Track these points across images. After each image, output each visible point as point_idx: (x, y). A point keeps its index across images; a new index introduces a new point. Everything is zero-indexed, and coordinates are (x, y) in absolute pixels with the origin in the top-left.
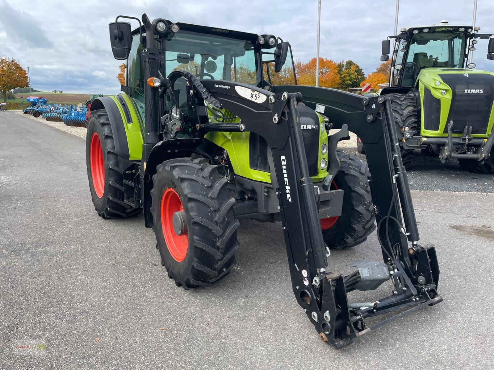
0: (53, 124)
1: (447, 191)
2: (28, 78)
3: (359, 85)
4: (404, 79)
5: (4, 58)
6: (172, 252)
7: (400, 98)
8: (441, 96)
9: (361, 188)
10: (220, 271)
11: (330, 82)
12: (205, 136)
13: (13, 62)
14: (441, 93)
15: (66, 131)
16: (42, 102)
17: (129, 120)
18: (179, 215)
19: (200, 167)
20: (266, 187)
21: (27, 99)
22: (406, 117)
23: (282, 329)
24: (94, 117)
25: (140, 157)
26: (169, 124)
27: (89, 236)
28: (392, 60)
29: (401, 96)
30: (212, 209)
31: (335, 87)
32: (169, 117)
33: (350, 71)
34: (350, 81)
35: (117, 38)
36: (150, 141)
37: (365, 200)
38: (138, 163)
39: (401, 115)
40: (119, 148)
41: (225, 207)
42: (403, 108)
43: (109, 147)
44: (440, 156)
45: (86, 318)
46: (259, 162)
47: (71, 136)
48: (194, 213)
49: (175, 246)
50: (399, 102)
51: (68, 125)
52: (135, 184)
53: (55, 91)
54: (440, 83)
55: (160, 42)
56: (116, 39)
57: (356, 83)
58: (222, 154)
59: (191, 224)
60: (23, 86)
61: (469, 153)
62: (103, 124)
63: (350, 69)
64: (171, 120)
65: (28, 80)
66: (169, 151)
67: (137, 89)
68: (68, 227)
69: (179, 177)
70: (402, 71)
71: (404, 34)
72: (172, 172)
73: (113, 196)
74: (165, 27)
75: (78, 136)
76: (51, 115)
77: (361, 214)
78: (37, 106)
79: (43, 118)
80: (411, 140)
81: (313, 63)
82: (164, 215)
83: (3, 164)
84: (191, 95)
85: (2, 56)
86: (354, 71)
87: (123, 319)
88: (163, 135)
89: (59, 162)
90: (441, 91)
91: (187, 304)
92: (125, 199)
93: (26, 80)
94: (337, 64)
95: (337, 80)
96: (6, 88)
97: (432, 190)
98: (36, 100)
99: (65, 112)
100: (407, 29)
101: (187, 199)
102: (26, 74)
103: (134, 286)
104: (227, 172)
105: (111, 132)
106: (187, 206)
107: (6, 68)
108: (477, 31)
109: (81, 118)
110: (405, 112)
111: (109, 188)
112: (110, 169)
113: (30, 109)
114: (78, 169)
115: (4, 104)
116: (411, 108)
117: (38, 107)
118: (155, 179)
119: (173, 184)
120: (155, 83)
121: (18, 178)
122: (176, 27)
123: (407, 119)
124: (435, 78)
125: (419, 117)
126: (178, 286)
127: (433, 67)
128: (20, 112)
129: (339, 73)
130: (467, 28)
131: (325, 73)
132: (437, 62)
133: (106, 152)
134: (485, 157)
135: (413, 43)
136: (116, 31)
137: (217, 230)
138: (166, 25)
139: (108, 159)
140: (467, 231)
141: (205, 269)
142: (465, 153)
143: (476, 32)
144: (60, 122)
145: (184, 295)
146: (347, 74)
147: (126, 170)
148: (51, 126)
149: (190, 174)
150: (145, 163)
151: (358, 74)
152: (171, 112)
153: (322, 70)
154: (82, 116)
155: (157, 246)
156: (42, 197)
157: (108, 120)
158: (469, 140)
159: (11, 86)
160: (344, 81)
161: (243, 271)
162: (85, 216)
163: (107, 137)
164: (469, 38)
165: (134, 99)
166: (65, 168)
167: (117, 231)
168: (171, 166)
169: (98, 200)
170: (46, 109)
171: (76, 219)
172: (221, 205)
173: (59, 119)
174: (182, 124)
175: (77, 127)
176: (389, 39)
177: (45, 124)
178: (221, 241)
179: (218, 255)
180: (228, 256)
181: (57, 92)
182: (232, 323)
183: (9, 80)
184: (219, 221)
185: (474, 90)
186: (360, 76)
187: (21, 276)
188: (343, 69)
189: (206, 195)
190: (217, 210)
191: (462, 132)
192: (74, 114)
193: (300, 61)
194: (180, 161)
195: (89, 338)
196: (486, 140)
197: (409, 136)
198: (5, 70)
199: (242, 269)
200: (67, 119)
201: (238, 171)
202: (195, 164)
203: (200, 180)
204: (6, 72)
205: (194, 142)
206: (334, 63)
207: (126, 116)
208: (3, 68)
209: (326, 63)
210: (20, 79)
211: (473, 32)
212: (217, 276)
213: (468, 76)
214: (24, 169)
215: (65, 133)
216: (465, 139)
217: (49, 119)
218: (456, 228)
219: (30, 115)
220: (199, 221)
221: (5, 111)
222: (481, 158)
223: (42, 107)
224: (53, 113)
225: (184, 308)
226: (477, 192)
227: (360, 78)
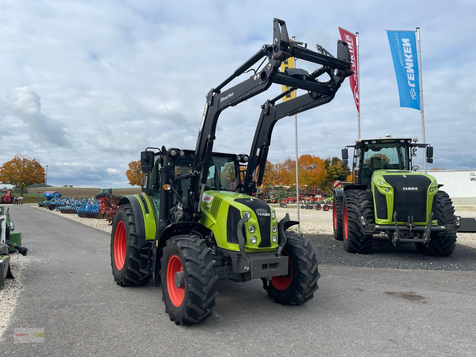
0: (67, 216)
1: (396, 269)
2: (46, 175)
3: (346, 178)
4: (363, 178)
5: (26, 158)
6: (173, 302)
7: (357, 193)
8: (385, 192)
9: (305, 257)
10: (205, 311)
11: (319, 176)
12: (199, 222)
13: (33, 161)
14: (386, 190)
15: (80, 222)
16: (57, 196)
17: (147, 212)
18: (180, 274)
19: (194, 240)
20: (237, 254)
21: (44, 193)
22: (363, 208)
23: (243, 346)
24: (121, 210)
25: (153, 237)
26: (176, 213)
27: (112, 297)
28: (353, 163)
29: (359, 191)
30: (200, 266)
31: (324, 180)
32: (175, 209)
33: (337, 166)
34: (337, 175)
35: (146, 161)
36: (162, 225)
37: (308, 266)
38: (151, 242)
39: (359, 207)
40: (139, 231)
41: (209, 266)
42: (360, 201)
43: (131, 231)
44: (392, 241)
45: (117, 340)
46: (233, 238)
47: (85, 226)
48: (189, 269)
49: (176, 297)
50: (357, 197)
51: (81, 217)
52: (149, 256)
53: (66, 186)
54: (384, 182)
55: (172, 162)
56: (144, 161)
57: (343, 177)
58: (210, 234)
59: (187, 276)
60: (40, 182)
61: (416, 238)
62: (128, 215)
63: (336, 165)
64: (176, 211)
65: (45, 177)
66: (175, 231)
67: (153, 190)
68: (96, 292)
69: (181, 246)
70: (360, 171)
71: (358, 144)
72: (177, 244)
73: (131, 266)
74: (175, 153)
75: (91, 226)
76: (66, 208)
77: (306, 276)
78: (52, 199)
79: (57, 210)
80: (367, 227)
81: (302, 160)
82: (169, 276)
83: (33, 249)
84: (191, 195)
85: (25, 156)
86: (340, 167)
87: (141, 340)
88: (171, 221)
89: (79, 247)
90: (385, 188)
91: (183, 334)
92: (140, 269)
93: (44, 177)
94: (324, 161)
95: (325, 175)
96: (24, 184)
97: (383, 268)
98: (52, 194)
99: (79, 206)
100: (360, 141)
101: (185, 260)
102: (44, 171)
103: (147, 325)
104: (213, 246)
105: (134, 220)
106: (185, 264)
107: (27, 166)
108: (416, 141)
109: (94, 211)
110: (362, 205)
111: (129, 261)
112: (131, 246)
113: (46, 202)
114: (95, 253)
115: (21, 198)
116: (367, 201)
117: (53, 201)
118: (164, 250)
119: (177, 251)
120: (168, 187)
121: (49, 259)
122: (183, 152)
123: (363, 210)
124: (380, 179)
125: (372, 208)
126: (177, 325)
127: (384, 169)
128: (36, 206)
129: (326, 167)
130: (406, 140)
131: (314, 168)
132: (387, 165)
133: (129, 234)
134: (427, 241)
135: (367, 150)
136: (145, 157)
137: (204, 280)
138: (176, 151)
139: (130, 239)
140: (396, 295)
141: (195, 308)
142: (412, 238)
143: (414, 142)
144: (73, 214)
145: (181, 329)
146: (334, 169)
147: (142, 247)
148: (66, 218)
149: (187, 245)
150: (157, 241)
151: (344, 169)
152: (177, 206)
153: (310, 166)
154: (94, 209)
155: (162, 299)
156: (72, 273)
157: (132, 211)
158: (413, 227)
159: (30, 182)
160: (332, 175)
161: (222, 317)
162: (107, 285)
163: (131, 224)
164: (410, 147)
165: (151, 197)
166: (84, 252)
167: (132, 294)
168: (176, 240)
169: (118, 272)
170: (61, 202)
171: (100, 287)
172: (206, 264)
173: (73, 211)
174: (184, 213)
175: (89, 219)
176: (347, 148)
177: (61, 216)
178: (206, 288)
179: (204, 298)
180: (210, 299)
181: (67, 187)
182: (211, 343)
183: (28, 177)
184: (205, 275)
185: (410, 188)
186: (346, 170)
187: (70, 319)
188: (330, 164)
189: (197, 258)
190: (204, 268)
191: (406, 221)
192: (88, 207)
193: (290, 158)
194: (182, 237)
195: (121, 349)
196: (426, 227)
197: (365, 224)
198: (26, 168)
199: (222, 316)
200: (81, 211)
201: (220, 245)
202: (191, 238)
203: (194, 248)
204: (27, 170)
205: (191, 225)
206: (321, 159)
207: (145, 208)
208: (24, 166)
209: (313, 160)
210: (38, 176)
211: (413, 142)
212: (203, 315)
213: (405, 177)
214: (52, 253)
215: (79, 224)
216: (409, 227)
217: (63, 211)
218: (389, 293)
219: (44, 208)
220: (192, 274)
221: (21, 204)
222: (425, 242)
223: (56, 201)
224: (67, 206)
225: (180, 336)
226: (420, 269)
227: (347, 173)
